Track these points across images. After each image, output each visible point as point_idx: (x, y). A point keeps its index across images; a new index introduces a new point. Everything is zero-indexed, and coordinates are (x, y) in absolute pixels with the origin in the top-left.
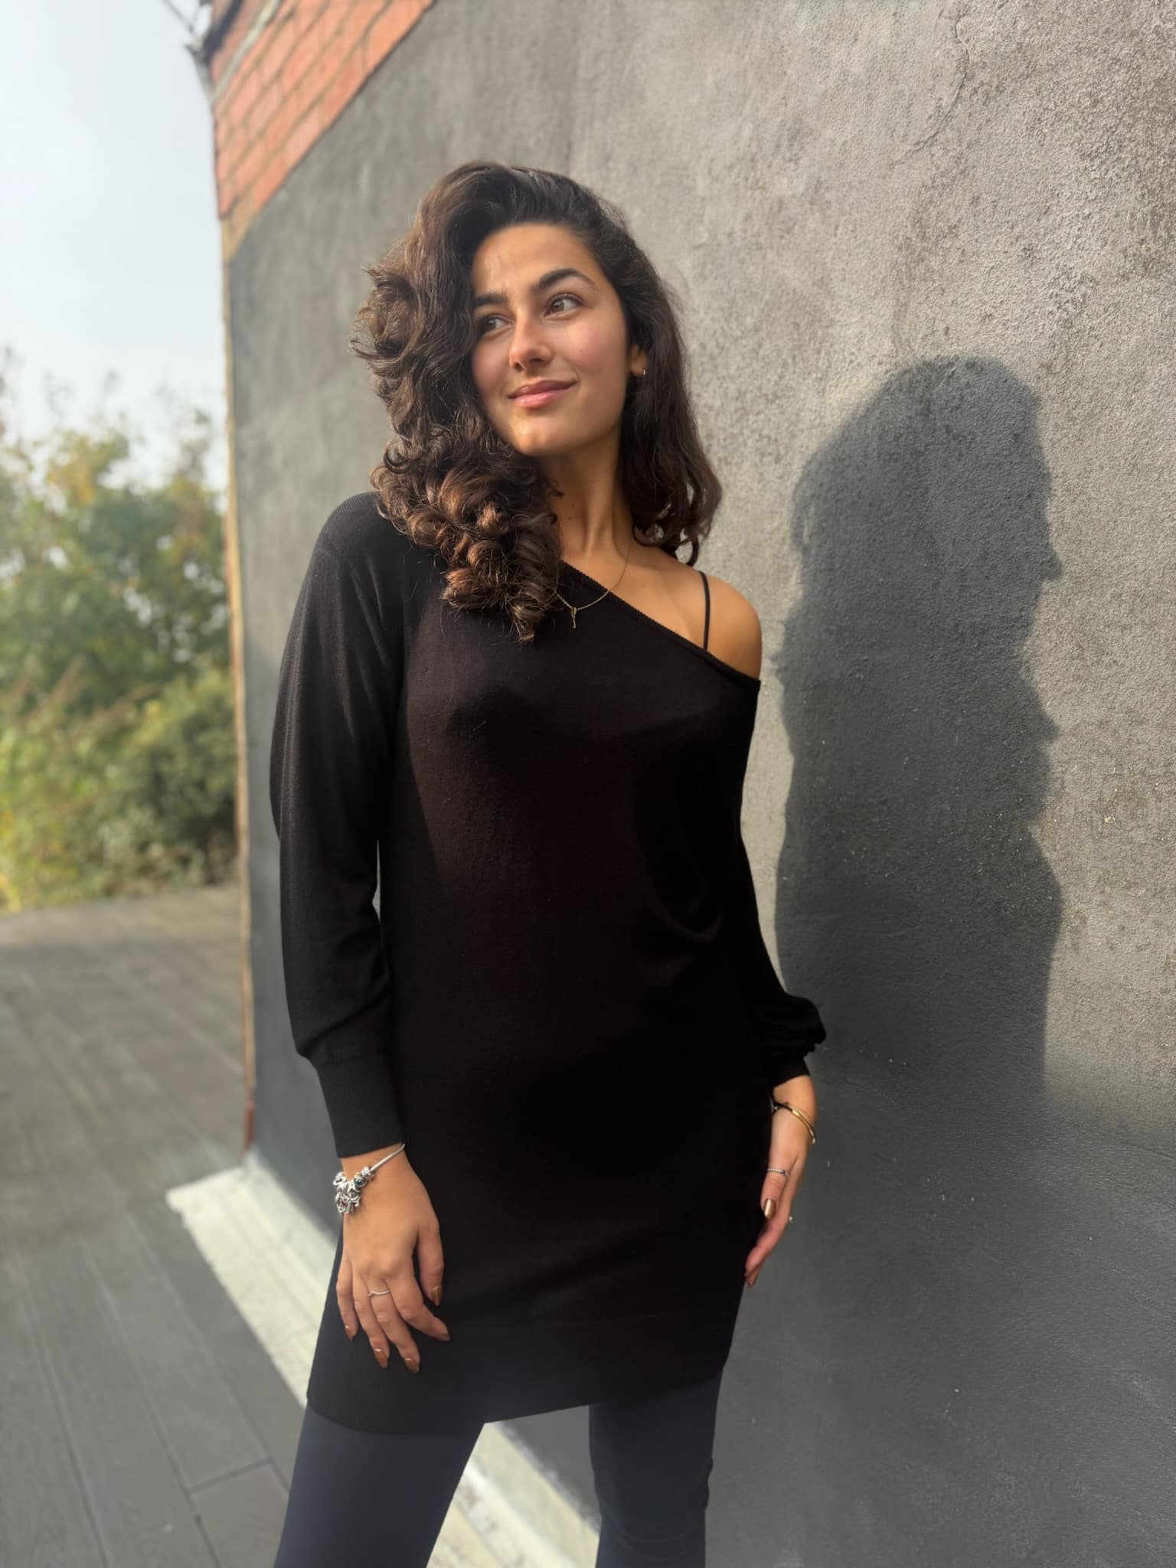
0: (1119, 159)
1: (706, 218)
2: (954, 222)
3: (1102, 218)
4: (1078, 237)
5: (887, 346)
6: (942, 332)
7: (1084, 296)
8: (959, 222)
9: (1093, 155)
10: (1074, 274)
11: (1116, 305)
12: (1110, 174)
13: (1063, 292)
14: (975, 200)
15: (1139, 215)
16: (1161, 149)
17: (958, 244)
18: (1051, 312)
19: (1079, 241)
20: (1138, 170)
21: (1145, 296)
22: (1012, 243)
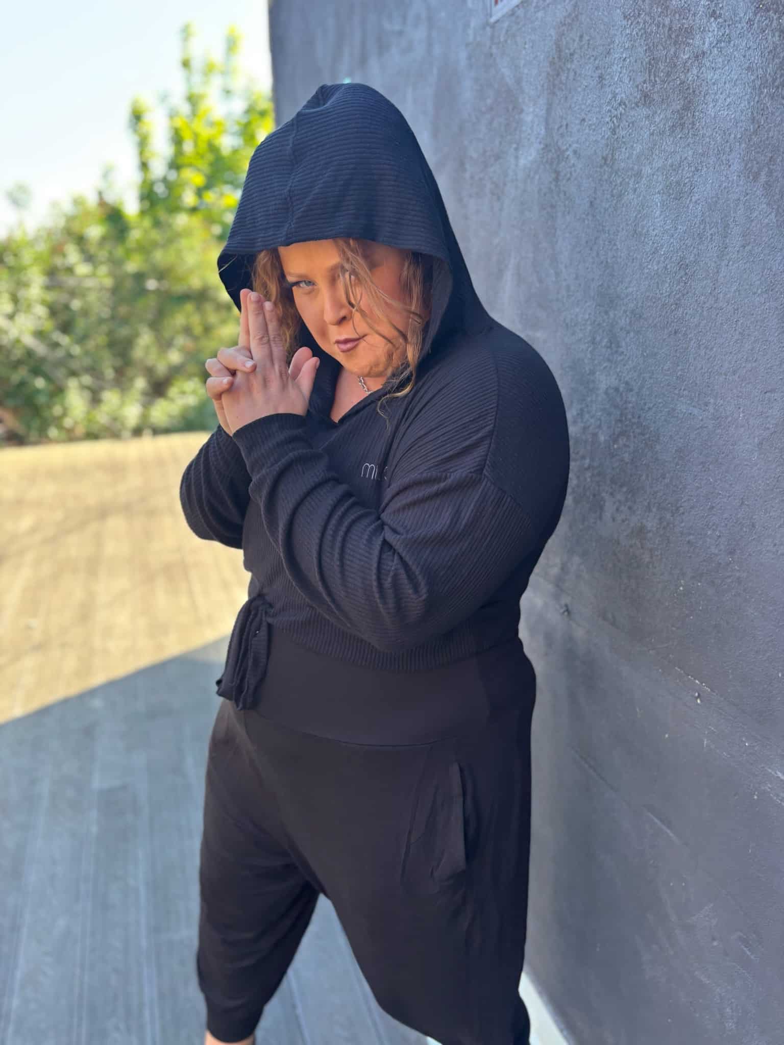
0: (638, 22)
1: (472, 25)
2: (572, 51)
3: (630, 61)
4: (620, 73)
5: (543, 132)
6: (564, 127)
7: (621, 114)
8: (574, 51)
9: (628, 17)
10: (617, 99)
11: (633, 123)
12: (634, 33)
13: (612, 110)
14: (581, 37)
15: (644, 63)
16: (654, 20)
17: (573, 66)
18: (608, 123)
19: (621, 75)
20: (645, 32)
21: (644, 119)
22: (594, 72)
